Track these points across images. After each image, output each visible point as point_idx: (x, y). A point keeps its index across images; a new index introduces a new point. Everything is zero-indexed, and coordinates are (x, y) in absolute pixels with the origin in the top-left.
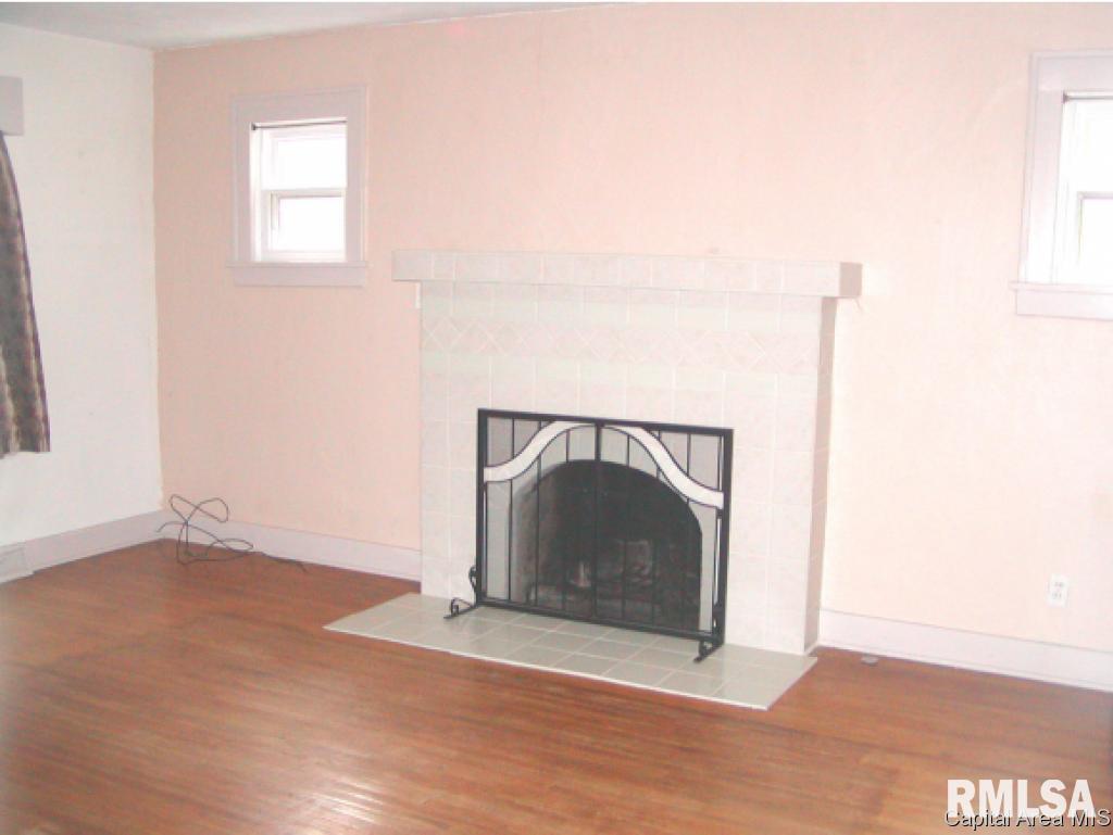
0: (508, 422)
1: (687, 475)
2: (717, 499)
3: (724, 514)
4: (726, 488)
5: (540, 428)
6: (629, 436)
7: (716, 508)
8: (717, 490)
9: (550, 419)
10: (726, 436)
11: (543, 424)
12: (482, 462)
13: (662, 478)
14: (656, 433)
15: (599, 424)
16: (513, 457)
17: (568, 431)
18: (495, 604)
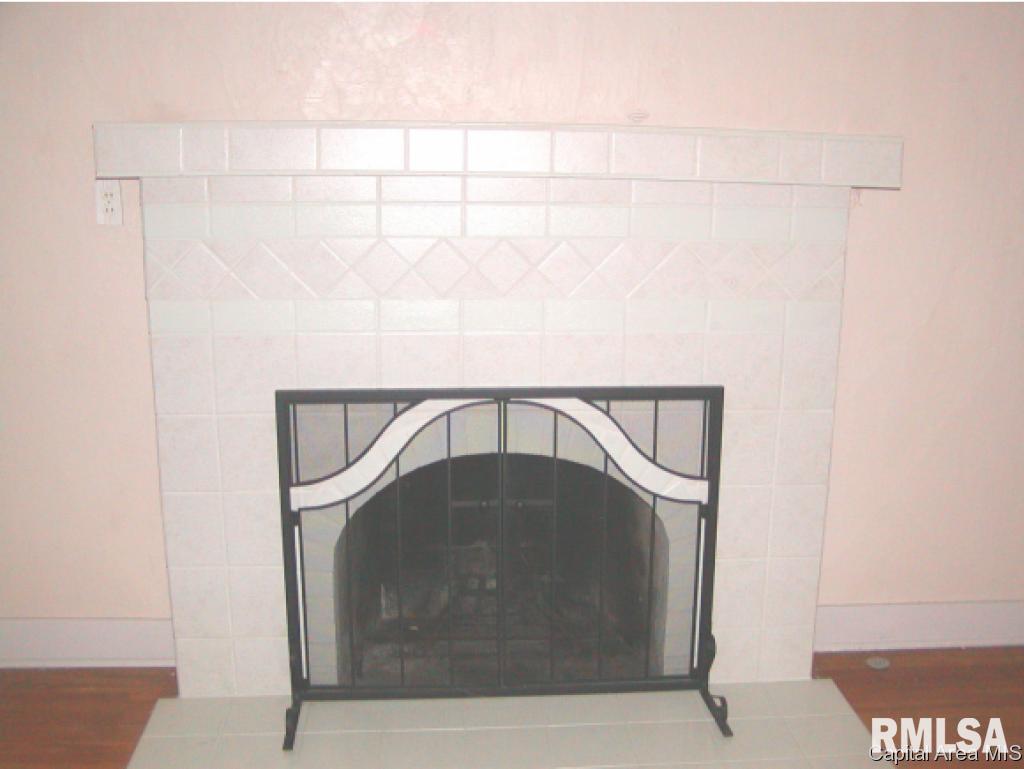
0: (336, 409)
1: (653, 461)
2: (699, 491)
3: (709, 512)
4: (712, 473)
5: (396, 415)
6: (557, 412)
7: (699, 503)
8: (701, 478)
9: (414, 397)
10: (713, 398)
11: (400, 406)
12: (288, 479)
13: (612, 472)
14: (603, 404)
15: (502, 397)
16: (348, 465)
17: (448, 413)
18: (325, 694)
